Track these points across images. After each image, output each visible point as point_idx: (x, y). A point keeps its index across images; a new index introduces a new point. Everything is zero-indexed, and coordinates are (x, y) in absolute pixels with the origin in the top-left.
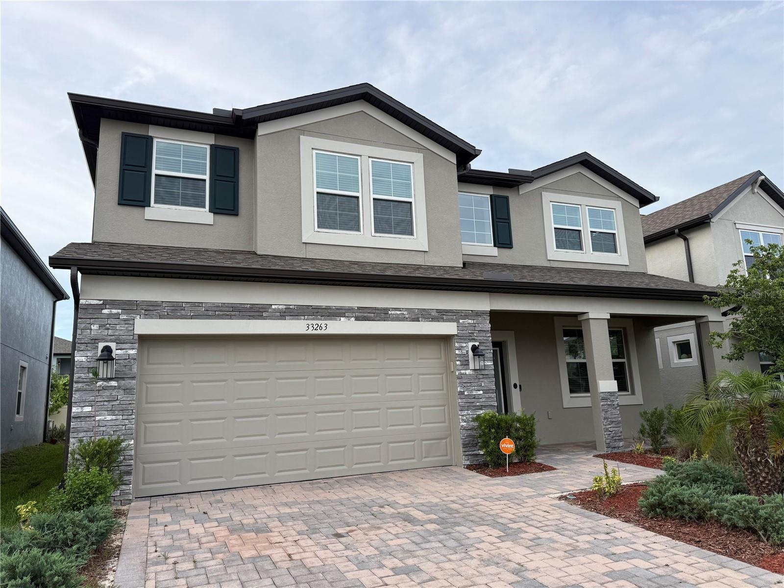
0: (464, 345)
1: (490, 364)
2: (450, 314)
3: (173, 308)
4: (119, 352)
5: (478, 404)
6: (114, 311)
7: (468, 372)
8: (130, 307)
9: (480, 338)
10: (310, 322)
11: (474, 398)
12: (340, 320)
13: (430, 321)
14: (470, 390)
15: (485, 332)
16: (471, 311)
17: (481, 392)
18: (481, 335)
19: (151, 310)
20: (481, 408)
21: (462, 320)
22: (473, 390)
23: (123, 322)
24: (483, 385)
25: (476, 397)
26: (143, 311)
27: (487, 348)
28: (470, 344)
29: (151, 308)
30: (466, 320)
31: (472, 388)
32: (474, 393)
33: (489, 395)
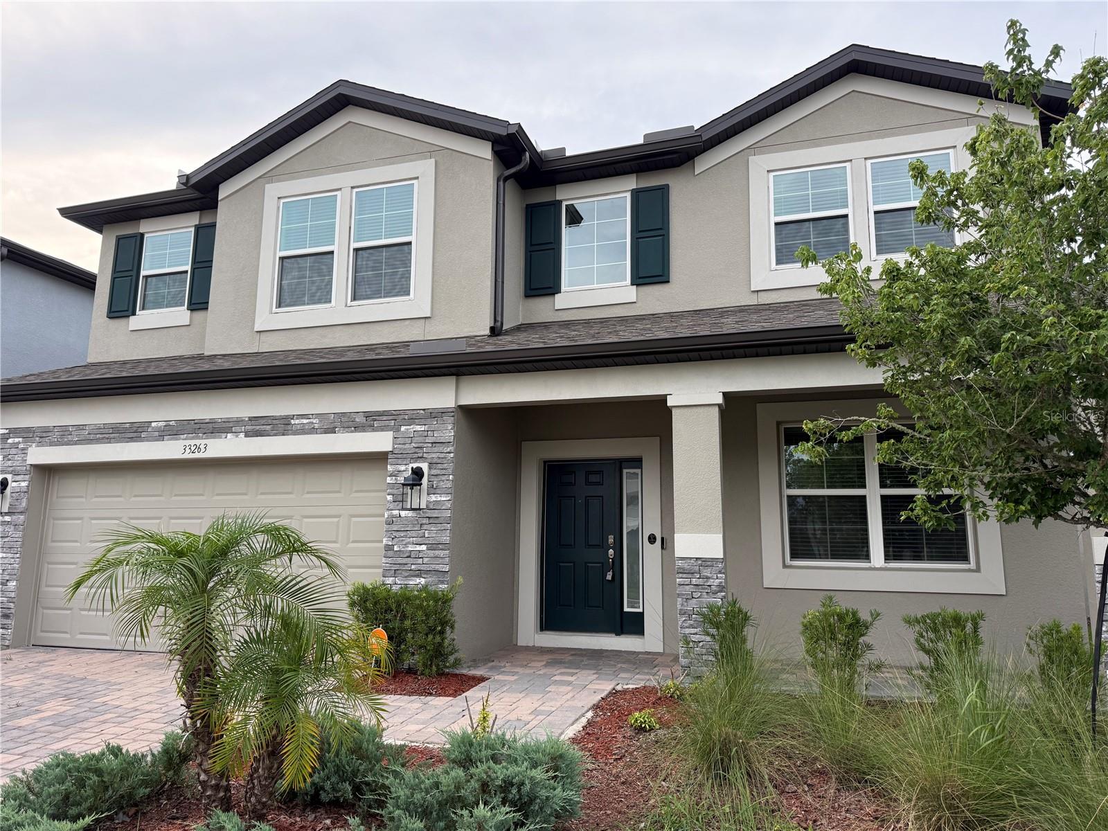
0: (402, 468)
1: (445, 499)
2: (385, 418)
3: (61, 433)
4: (14, 484)
5: (413, 567)
6: (17, 440)
7: (403, 513)
8: (28, 434)
9: (434, 455)
10: (188, 442)
11: (409, 557)
12: (226, 438)
13: (352, 432)
15: (444, 445)
16: (424, 410)
18: (436, 450)
19: (43, 436)
20: (419, 573)
21: (405, 427)
23: (20, 452)
24: (427, 535)
25: (413, 555)
26: (37, 438)
27: (443, 472)
28: (412, 467)
29: (44, 435)
30: (412, 427)
31: (408, 540)
32: (410, 548)
33: (437, 552)
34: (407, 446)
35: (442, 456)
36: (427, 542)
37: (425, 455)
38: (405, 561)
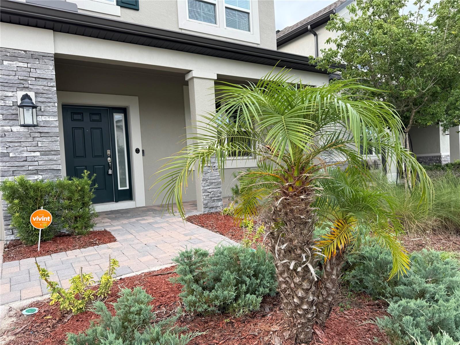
0: (10, 94)
1: (53, 119)
5: (30, 168)
7: (15, 129)
9: (38, 87)
11: (26, 161)
14: (19, 151)
15: (47, 81)
16: (25, 51)
17: (38, 154)
18: (40, 83)
20: (37, 172)
21: (7, 62)
22: (23, 151)
24: (40, 145)
25: (29, 159)
27: (49, 100)
28: (20, 94)
30: (14, 63)
31: (22, 149)
32: (25, 154)
33: (51, 157)
34: (11, 77)
35: (47, 88)
36: (41, 150)
37: (30, 86)
38: (22, 164)
